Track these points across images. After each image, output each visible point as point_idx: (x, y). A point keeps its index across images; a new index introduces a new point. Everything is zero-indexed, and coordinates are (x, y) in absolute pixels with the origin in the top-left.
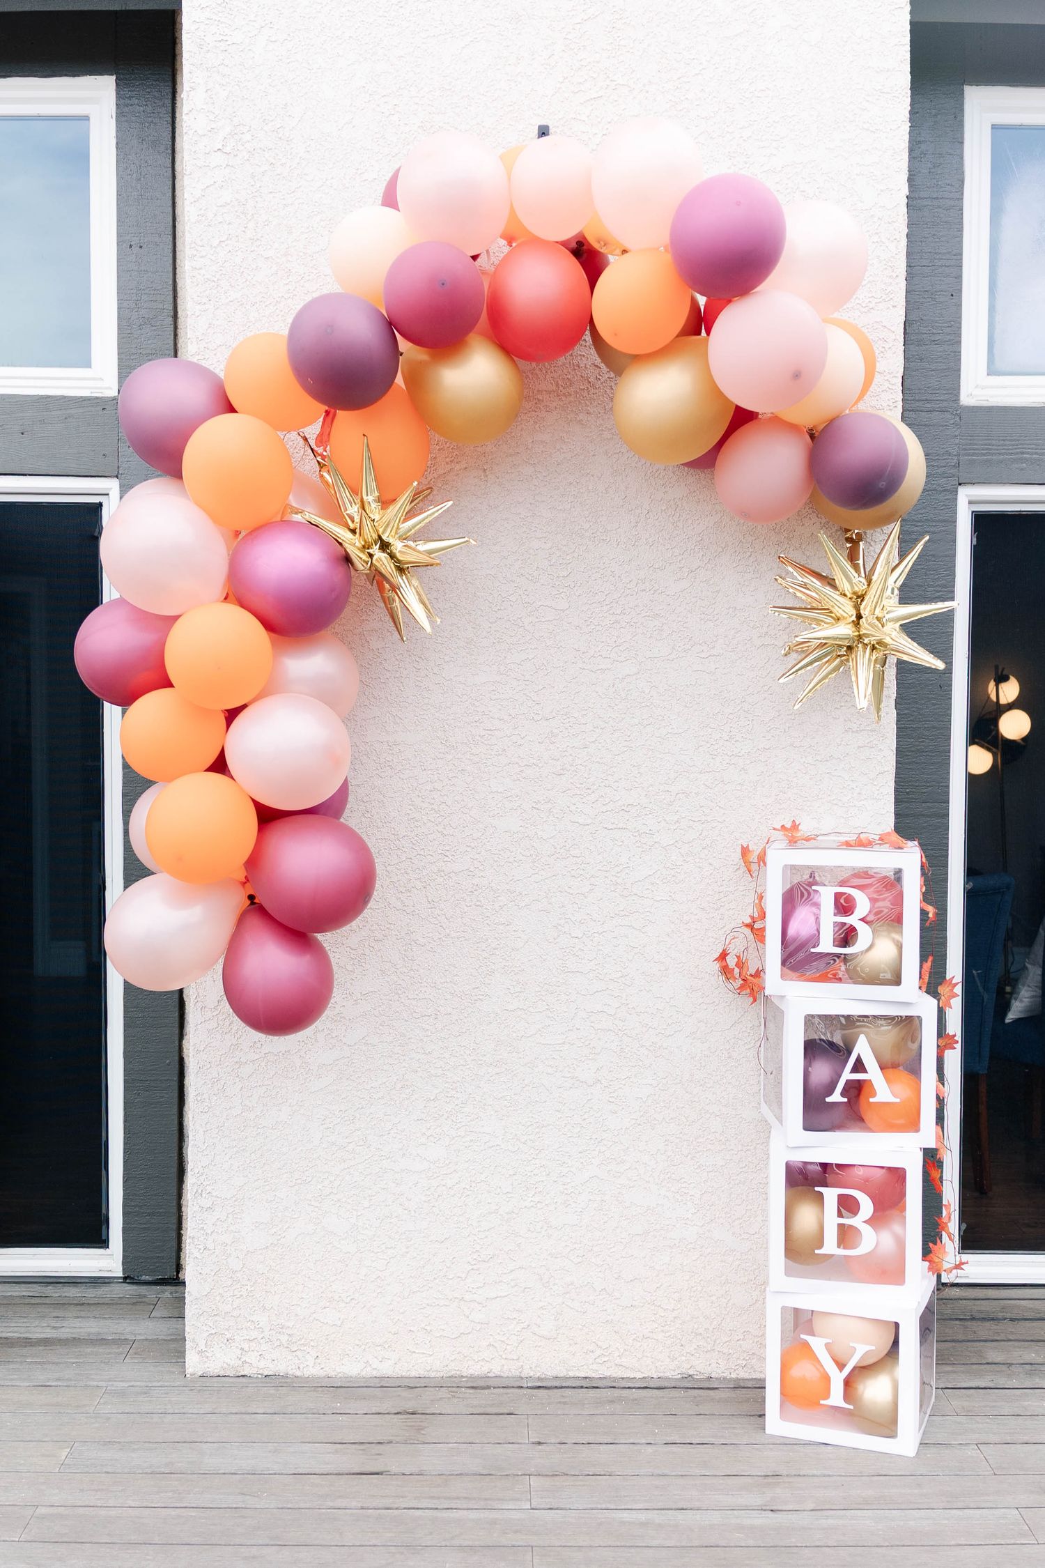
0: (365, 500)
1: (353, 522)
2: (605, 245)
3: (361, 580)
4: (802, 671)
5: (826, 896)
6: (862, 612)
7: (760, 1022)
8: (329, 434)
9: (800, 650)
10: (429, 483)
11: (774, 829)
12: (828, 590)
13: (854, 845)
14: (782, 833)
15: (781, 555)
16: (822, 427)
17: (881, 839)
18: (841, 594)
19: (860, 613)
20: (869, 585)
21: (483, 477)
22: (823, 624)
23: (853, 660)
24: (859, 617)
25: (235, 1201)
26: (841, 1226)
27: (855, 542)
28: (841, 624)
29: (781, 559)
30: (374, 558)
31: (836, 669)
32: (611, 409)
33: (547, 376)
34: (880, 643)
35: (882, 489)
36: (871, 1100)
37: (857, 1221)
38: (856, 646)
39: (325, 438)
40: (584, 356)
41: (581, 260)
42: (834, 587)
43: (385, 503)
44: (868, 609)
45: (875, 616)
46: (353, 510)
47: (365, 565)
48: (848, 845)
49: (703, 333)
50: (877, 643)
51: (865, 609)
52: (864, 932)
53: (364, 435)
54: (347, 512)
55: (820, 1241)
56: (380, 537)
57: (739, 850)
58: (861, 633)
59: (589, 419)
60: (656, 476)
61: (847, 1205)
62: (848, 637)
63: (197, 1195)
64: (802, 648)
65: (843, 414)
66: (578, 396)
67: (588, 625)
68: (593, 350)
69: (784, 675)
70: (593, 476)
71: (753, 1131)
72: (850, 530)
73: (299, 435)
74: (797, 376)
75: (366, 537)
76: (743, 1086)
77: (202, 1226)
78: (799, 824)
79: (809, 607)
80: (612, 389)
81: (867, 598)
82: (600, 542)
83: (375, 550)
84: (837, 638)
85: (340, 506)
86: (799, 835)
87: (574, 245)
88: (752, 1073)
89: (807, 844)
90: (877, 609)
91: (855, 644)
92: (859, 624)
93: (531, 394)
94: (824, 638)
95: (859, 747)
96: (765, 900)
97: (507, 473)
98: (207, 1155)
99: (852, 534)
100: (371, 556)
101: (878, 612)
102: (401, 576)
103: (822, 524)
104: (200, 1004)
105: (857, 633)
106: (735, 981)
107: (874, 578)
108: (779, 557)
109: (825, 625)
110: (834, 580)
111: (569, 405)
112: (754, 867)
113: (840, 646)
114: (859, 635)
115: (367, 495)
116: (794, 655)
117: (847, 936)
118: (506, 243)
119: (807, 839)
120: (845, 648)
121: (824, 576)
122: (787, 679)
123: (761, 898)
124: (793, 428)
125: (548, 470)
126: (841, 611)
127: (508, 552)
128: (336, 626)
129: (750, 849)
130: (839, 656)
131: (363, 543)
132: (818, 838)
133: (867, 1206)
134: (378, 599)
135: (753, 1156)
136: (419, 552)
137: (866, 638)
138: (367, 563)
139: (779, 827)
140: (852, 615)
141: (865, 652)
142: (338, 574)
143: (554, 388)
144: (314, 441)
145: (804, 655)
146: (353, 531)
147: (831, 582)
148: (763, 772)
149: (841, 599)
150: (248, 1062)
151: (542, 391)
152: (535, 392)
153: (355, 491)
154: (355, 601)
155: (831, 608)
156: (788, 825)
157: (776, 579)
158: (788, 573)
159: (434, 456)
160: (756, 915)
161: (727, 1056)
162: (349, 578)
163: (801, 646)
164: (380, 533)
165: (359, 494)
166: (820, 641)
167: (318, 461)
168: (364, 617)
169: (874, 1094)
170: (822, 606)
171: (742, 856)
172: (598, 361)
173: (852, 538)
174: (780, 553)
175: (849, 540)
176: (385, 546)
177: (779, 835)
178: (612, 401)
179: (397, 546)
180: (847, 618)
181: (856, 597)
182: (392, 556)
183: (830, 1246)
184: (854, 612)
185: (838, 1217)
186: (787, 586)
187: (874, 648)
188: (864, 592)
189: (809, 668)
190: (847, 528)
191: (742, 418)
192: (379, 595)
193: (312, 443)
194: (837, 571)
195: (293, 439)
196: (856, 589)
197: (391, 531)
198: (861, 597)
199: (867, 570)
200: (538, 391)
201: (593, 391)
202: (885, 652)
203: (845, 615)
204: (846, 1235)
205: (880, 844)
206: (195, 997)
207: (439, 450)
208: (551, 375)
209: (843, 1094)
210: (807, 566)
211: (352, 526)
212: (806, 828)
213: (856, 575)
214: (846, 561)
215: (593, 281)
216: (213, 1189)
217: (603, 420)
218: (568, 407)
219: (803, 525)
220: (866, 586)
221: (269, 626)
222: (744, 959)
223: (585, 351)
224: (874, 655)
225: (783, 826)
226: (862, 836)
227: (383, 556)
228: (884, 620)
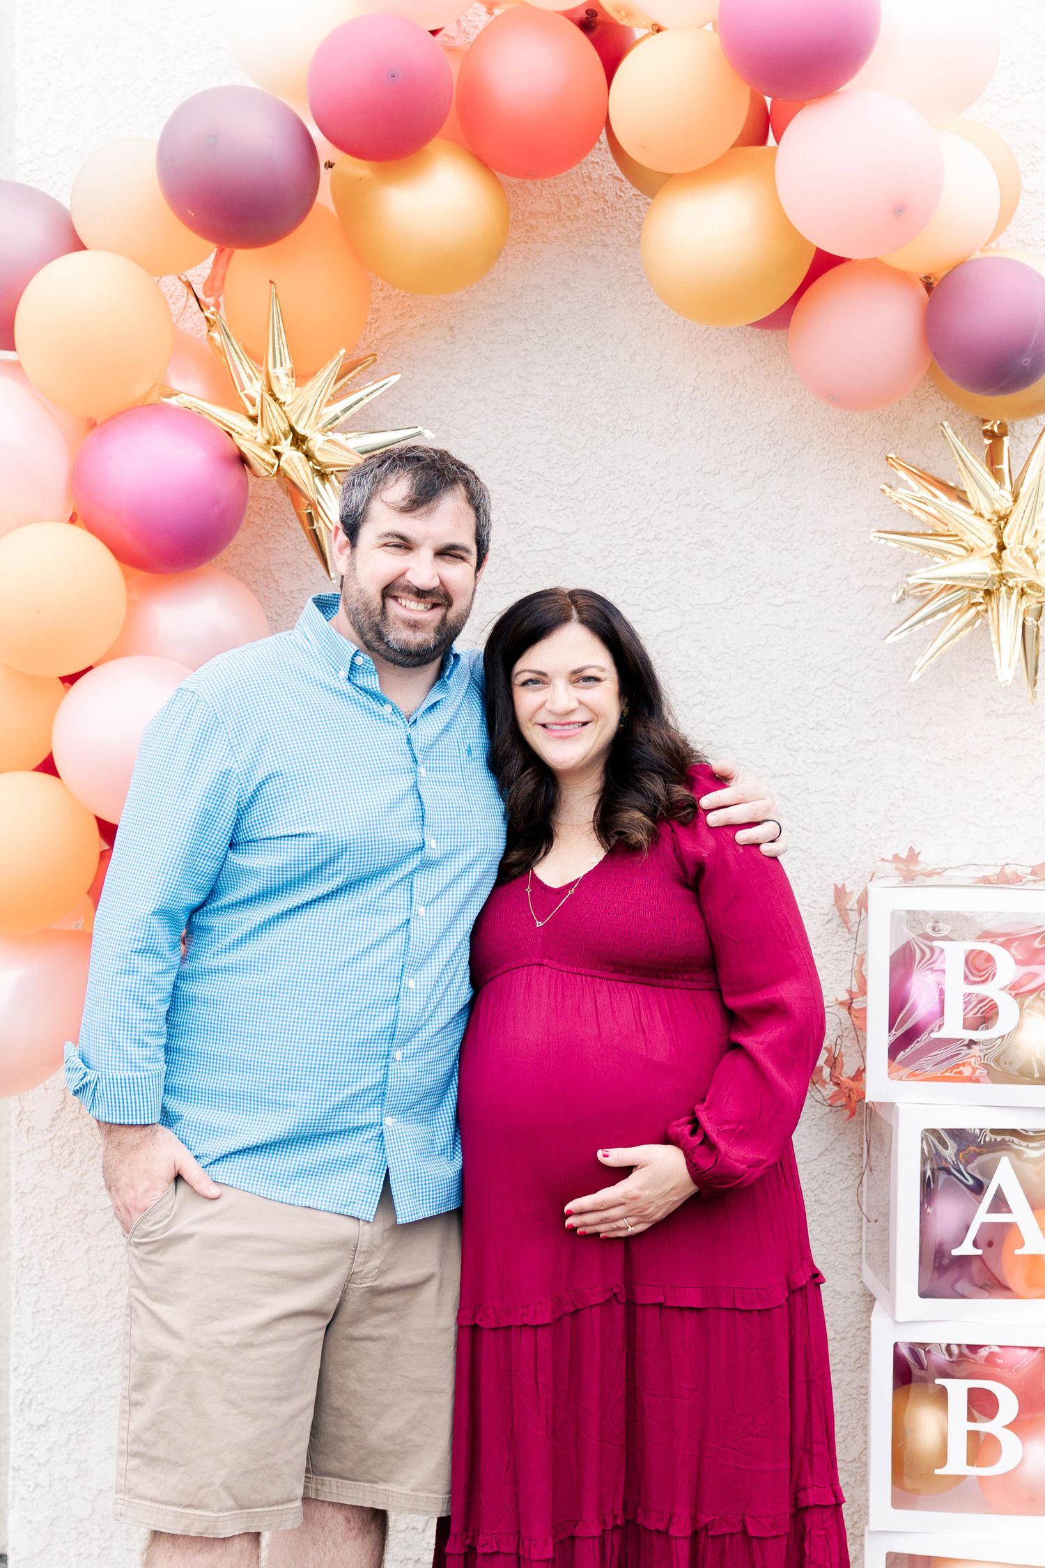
0: (271, 374)
1: (254, 405)
2: (627, 16)
3: (266, 489)
4: (920, 626)
5: (953, 955)
6: (1006, 541)
7: (862, 1149)
8: (223, 279)
9: (918, 594)
10: (368, 347)
11: (883, 860)
12: (957, 506)
13: (994, 882)
14: (894, 865)
15: (890, 455)
16: (944, 274)
17: (1033, 873)
18: (976, 514)
19: (1003, 542)
20: (1015, 501)
21: (448, 338)
22: (950, 556)
23: (992, 609)
24: (1002, 547)
25: (81, 1416)
26: (973, 1436)
27: (996, 437)
28: (975, 555)
29: (890, 460)
30: (283, 459)
31: (970, 623)
32: (639, 240)
33: (544, 192)
34: (1031, 585)
35: (1025, 367)
36: (1017, 1252)
37: (993, 1426)
38: (998, 589)
39: (217, 283)
40: (597, 163)
41: (594, 35)
42: (967, 503)
43: (301, 376)
44: (1014, 535)
45: (1025, 547)
46: (254, 388)
47: (269, 468)
48: (986, 882)
49: (771, 140)
50: (1029, 586)
51: (1009, 537)
52: (1008, 1008)
53: (271, 282)
54: (246, 392)
55: (942, 1459)
56: (292, 429)
57: (831, 892)
58: (1004, 571)
59: (606, 254)
60: (705, 337)
61: (982, 1404)
62: (985, 576)
63: (23, 1406)
64: (923, 593)
65: (970, 259)
66: (589, 220)
67: (606, 557)
68: (610, 156)
69: (892, 631)
70: (611, 336)
71: (852, 1310)
72: (988, 421)
73: (180, 279)
74: (900, 211)
75: (271, 430)
76: (837, 1245)
77: (32, 1452)
78: (919, 853)
79: (930, 532)
80: (640, 211)
81: (1011, 520)
82: (622, 434)
83: (285, 446)
84: (969, 578)
85: (234, 382)
86: (918, 868)
87: (583, 14)
88: (850, 1224)
89: (929, 881)
90: (1026, 534)
91: (995, 587)
92: (1000, 557)
93: (520, 217)
94: (950, 578)
95: (1007, 739)
96: (867, 965)
97: (485, 332)
98: (38, 1347)
99: (992, 426)
100: (278, 455)
101: (1029, 541)
102: (324, 484)
103: (950, 410)
104: (25, 1123)
105: (998, 572)
106: (823, 1086)
107: (1023, 490)
108: (887, 458)
109: (954, 559)
110: (965, 492)
111: (575, 234)
112: (853, 917)
113: (975, 590)
114: (1002, 575)
115: (275, 366)
116: (911, 604)
117: (985, 1016)
118: (485, 10)
119: (930, 874)
120: (982, 593)
121: (951, 487)
122: (898, 638)
123: (862, 961)
124: (900, 276)
125: (545, 328)
126: (974, 538)
127: (487, 447)
128: (226, 555)
129: (848, 890)
130: (973, 604)
131: (267, 437)
132: (944, 874)
133: (1008, 1404)
134: (292, 517)
135: (851, 1346)
136: (348, 450)
137: (1010, 578)
138: (273, 466)
139: (890, 857)
140: (992, 545)
141: (1009, 598)
142: (228, 480)
143: (554, 209)
144: (201, 286)
145: (922, 603)
146: (254, 419)
147: (960, 496)
148: (866, 776)
149: (977, 521)
150: (97, 1211)
151: (536, 214)
152: (526, 215)
153: (257, 358)
154: (258, 520)
155: (959, 534)
156: (904, 855)
157: (883, 491)
158: (900, 480)
159: (377, 307)
160: (855, 989)
161: (813, 1199)
162: (244, 487)
163: (921, 589)
164: (293, 423)
165: (264, 364)
166: (944, 583)
167: (207, 318)
168: (271, 545)
169: (1022, 1244)
170: (948, 531)
171: (836, 901)
172: (618, 173)
173: (992, 431)
174: (889, 452)
175: (989, 434)
176: (299, 441)
177: (889, 868)
178: (640, 229)
179: (316, 442)
180: (983, 549)
181: (997, 519)
182: (309, 456)
183: (957, 1463)
184: (994, 541)
185: (968, 1420)
186: (900, 501)
187: (1023, 593)
188: (1008, 512)
189: (929, 621)
190: (986, 418)
191: (824, 263)
192: (293, 511)
193: (199, 290)
194: (968, 482)
195: (171, 283)
196: (997, 507)
197: (309, 418)
198: (1004, 518)
199: (1014, 479)
200: (531, 213)
201: (610, 214)
202: (1039, 600)
203: (982, 545)
204: (980, 1448)
205: (1035, 881)
206: (17, 1113)
207: (384, 298)
208: (550, 191)
209: (975, 1244)
210: (928, 471)
211: (252, 412)
212: (928, 860)
213: (997, 486)
214: (981, 464)
215: (611, 64)
216: (47, 1398)
217: (626, 255)
218: (574, 237)
219: (921, 411)
220: (1011, 503)
221: (124, 555)
222: (837, 1051)
223: (601, 154)
224: (1024, 603)
225: (896, 856)
226: (1008, 870)
227: (297, 456)
228: (1038, 553)
